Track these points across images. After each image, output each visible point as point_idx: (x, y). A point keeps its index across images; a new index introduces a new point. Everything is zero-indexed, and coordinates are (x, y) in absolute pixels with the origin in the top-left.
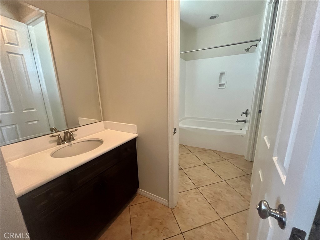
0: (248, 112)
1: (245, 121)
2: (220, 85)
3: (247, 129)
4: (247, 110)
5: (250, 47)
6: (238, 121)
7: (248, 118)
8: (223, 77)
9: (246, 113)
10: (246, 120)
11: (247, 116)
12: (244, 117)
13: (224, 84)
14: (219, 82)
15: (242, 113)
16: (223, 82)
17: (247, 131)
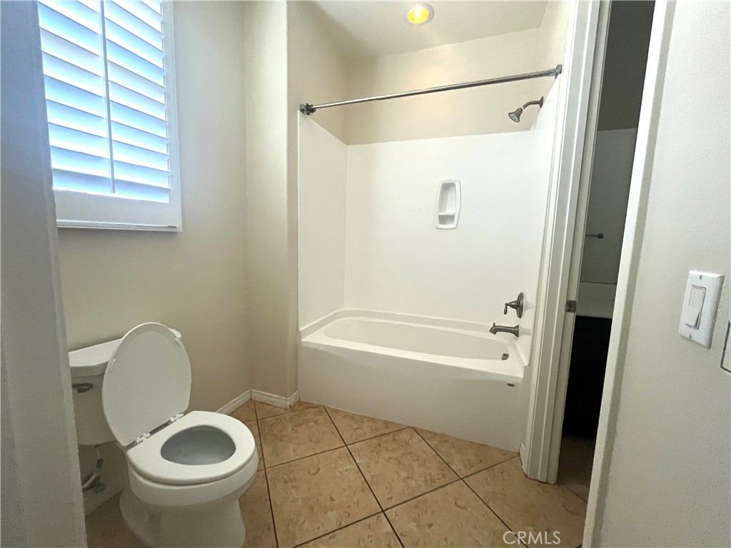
0: (524, 302)
1: (515, 331)
2: (443, 219)
3: (526, 363)
4: (521, 296)
5: (525, 106)
6: (495, 330)
7: (526, 322)
8: (450, 195)
9: (518, 306)
10: (518, 327)
11: (520, 316)
12: (511, 319)
13: (451, 218)
14: (440, 211)
15: (507, 305)
16: (449, 212)
17: (528, 370)
